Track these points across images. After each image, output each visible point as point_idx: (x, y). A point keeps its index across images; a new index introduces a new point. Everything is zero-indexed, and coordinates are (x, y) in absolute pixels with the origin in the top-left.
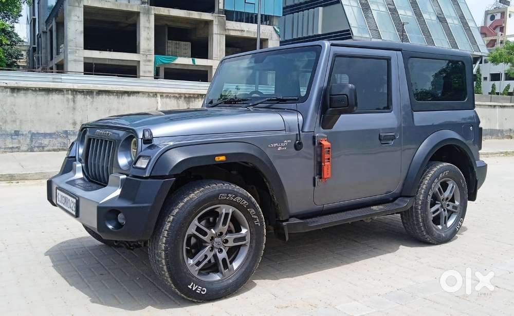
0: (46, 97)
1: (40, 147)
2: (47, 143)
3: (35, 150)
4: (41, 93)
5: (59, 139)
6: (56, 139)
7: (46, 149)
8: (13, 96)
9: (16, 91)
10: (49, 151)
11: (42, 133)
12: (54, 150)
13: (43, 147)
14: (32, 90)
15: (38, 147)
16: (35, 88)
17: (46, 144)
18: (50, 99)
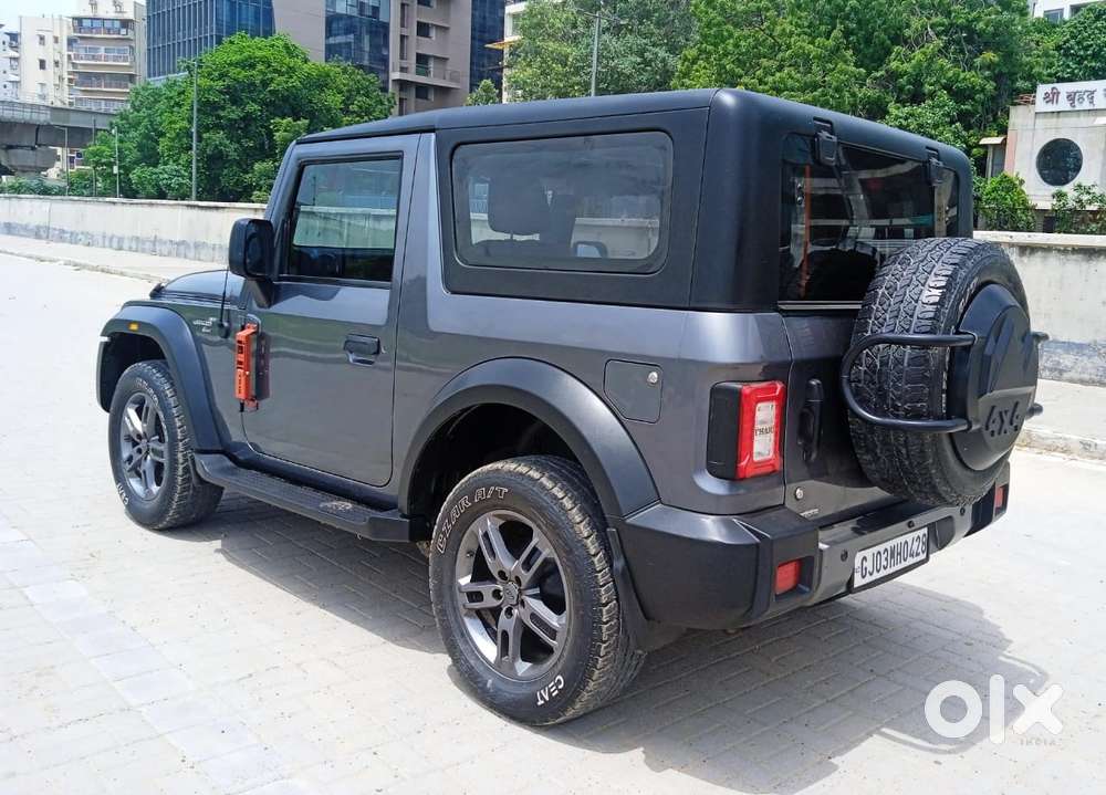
0: (1085, 265)
1: (1056, 369)
2: (1069, 364)
3: (1044, 375)
4: (1075, 257)
5: (1096, 359)
6: (1090, 357)
7: (1066, 375)
8: (1022, 261)
9: (1028, 252)
10: (1071, 381)
11: (1064, 343)
12: (1082, 382)
13: (1061, 372)
14: (1059, 250)
15: (1051, 370)
16: (1066, 247)
17: (1066, 366)
18: (1093, 269)
